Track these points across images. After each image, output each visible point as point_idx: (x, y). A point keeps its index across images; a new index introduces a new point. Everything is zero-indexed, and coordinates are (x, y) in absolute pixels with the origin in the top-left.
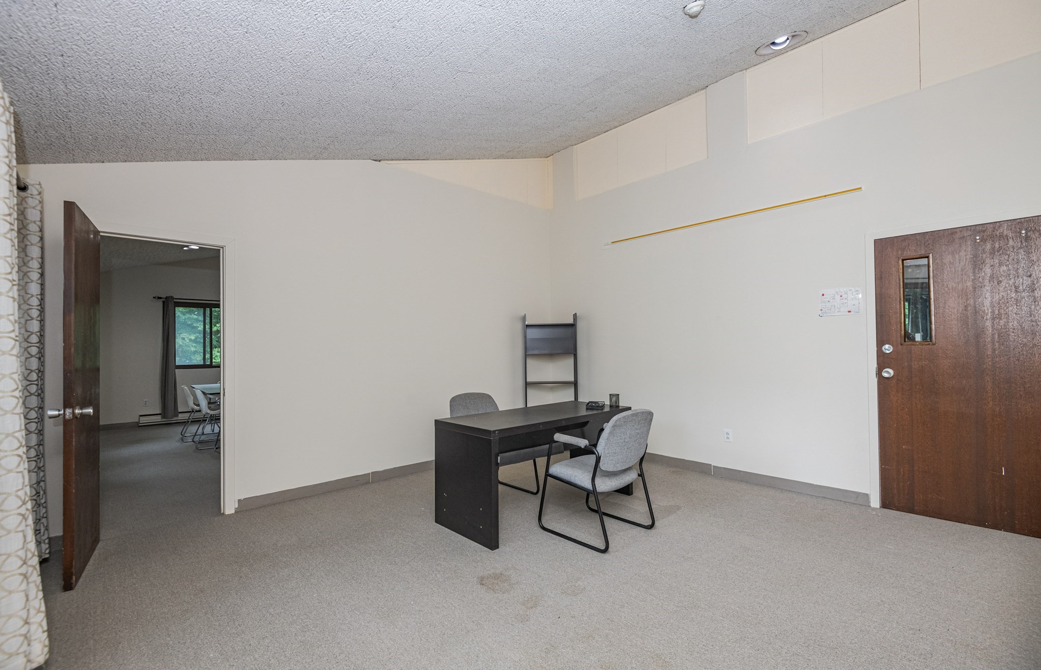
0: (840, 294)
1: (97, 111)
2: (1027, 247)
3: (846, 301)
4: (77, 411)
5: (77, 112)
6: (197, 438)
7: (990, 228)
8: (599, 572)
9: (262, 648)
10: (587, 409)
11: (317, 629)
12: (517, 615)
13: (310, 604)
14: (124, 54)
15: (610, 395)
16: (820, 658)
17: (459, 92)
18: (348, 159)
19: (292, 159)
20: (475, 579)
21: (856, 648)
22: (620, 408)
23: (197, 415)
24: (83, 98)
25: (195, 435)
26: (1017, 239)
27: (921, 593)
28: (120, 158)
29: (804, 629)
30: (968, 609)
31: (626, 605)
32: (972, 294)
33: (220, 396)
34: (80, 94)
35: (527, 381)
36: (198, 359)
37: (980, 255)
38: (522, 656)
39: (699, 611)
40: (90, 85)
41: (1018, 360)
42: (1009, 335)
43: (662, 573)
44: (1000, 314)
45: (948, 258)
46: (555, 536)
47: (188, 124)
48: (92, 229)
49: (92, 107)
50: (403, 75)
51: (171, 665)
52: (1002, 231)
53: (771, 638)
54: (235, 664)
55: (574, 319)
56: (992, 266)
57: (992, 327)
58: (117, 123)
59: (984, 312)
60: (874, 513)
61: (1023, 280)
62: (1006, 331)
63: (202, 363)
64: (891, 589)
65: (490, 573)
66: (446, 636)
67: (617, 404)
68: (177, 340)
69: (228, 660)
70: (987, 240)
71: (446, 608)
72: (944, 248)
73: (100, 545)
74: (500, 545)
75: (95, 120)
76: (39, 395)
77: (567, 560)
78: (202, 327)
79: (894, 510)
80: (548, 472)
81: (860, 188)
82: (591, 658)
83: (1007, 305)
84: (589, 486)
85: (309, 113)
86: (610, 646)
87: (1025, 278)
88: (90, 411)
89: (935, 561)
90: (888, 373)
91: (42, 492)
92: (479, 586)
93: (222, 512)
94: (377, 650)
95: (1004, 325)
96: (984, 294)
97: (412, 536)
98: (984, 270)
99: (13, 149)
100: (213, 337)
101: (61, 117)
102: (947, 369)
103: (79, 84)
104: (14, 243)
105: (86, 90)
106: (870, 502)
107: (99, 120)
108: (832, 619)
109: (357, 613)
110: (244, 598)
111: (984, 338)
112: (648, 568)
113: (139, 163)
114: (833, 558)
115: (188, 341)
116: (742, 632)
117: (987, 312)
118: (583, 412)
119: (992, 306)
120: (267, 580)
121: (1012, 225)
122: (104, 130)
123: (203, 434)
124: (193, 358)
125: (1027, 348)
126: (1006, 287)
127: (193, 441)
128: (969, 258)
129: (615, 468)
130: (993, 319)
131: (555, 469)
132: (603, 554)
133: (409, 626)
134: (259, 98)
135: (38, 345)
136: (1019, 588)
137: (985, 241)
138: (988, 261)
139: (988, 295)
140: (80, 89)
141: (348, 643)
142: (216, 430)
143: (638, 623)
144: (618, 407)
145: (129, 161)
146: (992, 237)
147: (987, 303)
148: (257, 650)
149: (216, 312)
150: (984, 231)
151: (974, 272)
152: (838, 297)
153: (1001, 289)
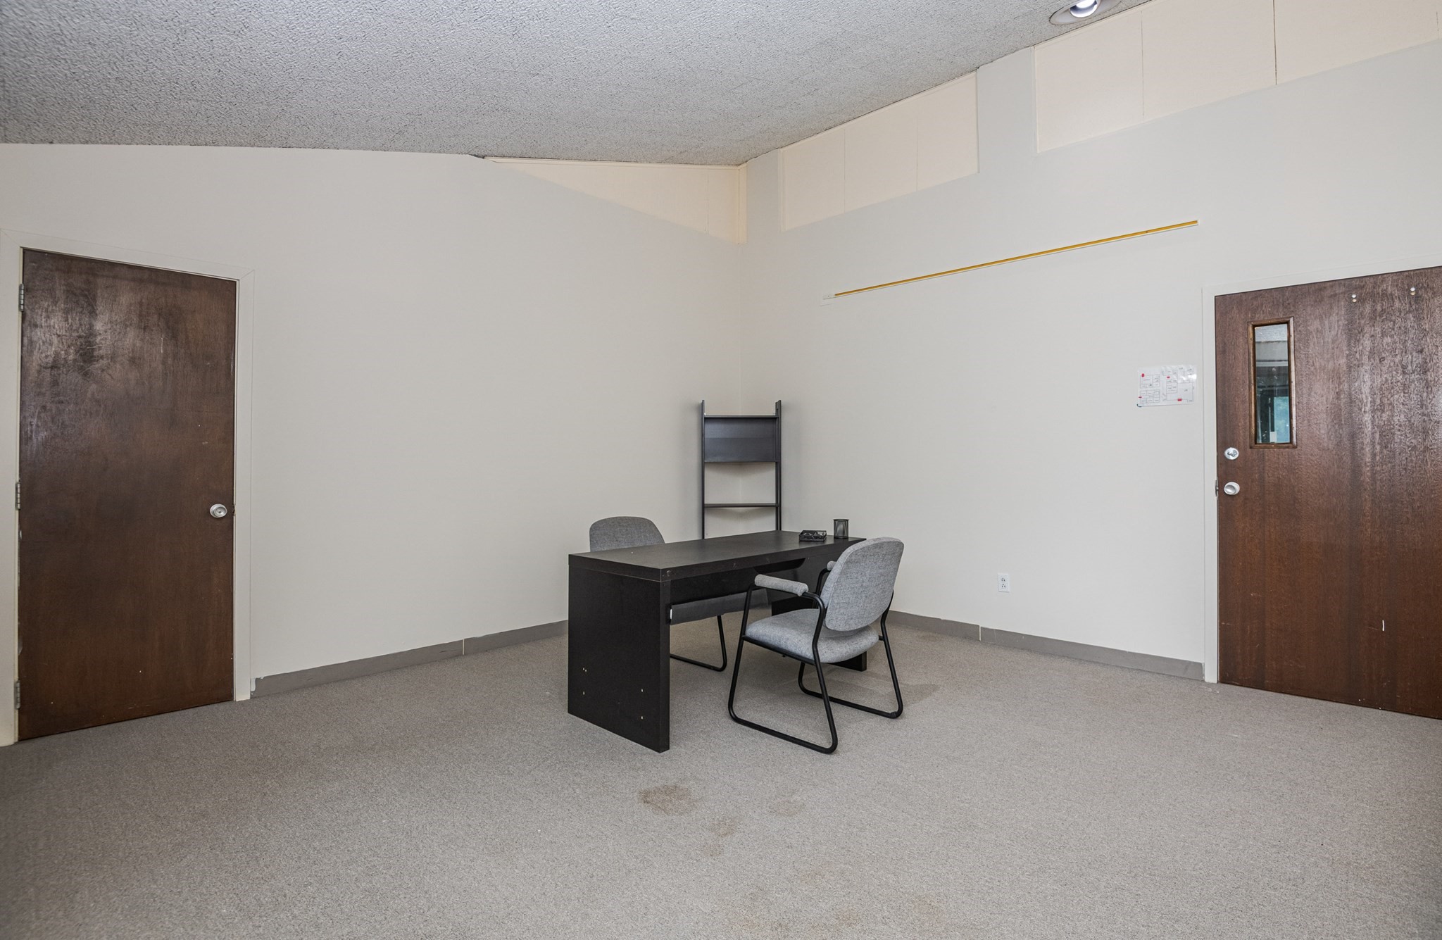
0: (1167, 374)
1: (46, 55)
2: (1417, 310)
3: (1175, 385)
5: (14, 56)
7: (1370, 283)
8: (825, 781)
9: (304, 899)
10: (800, 541)
11: (391, 871)
12: (704, 846)
13: (376, 834)
15: (835, 520)
16: (1153, 892)
17: (614, 50)
18: (435, 152)
19: (348, 148)
20: (636, 794)
21: (1201, 875)
22: (850, 540)
24: (26, 32)
26: (1404, 300)
27: (1282, 796)
28: (78, 137)
29: (1127, 853)
30: (1346, 815)
31: (868, 827)
32: (1346, 376)
34: (21, 25)
35: (706, 503)
37: (1358, 321)
38: (715, 906)
39: (977, 833)
40: (37, 10)
41: (1405, 469)
42: (1394, 434)
43: (918, 780)
44: (1382, 404)
45: (1315, 325)
46: (754, 730)
47: (189, 82)
49: (39, 48)
50: (531, 16)
51: (160, 925)
52: (1385, 288)
53: (1083, 867)
54: (263, 925)
55: (777, 410)
56: (1372, 336)
57: (1373, 422)
58: (77, 77)
59: (1361, 401)
60: (1210, 690)
61: (1412, 356)
62: (1391, 429)
64: (1243, 792)
65: (657, 785)
66: (595, 879)
67: (846, 535)
69: (250, 918)
70: (1366, 299)
71: (592, 838)
72: (1309, 309)
74: (670, 745)
75: (43, 70)
77: (774, 765)
79: (1236, 685)
80: (744, 634)
81: (1196, 222)
82: (821, 905)
83: (1392, 391)
84: (807, 652)
85: (380, 72)
86: (848, 887)
87: (1414, 354)
89: (1298, 753)
90: (1232, 488)
92: (642, 804)
93: (234, 697)
94: (487, 901)
95: (1388, 420)
96: (1361, 376)
97: (533, 733)
98: (1362, 341)
102: (1312, 482)
105: (31, 18)
106: (1204, 675)
107: (49, 70)
108: (1166, 837)
109: (452, 846)
110: (271, 826)
111: (1362, 438)
112: (896, 774)
113: (107, 145)
114: (1159, 754)
116: (1040, 860)
117: (1365, 401)
118: (795, 545)
119: (1373, 394)
120: (307, 799)
121: (1399, 279)
122: (57, 89)
125: (1417, 453)
126: (1390, 367)
128: (1341, 325)
129: (847, 627)
130: (1373, 411)
131: (755, 630)
132: (829, 756)
133: (536, 865)
136: (1407, 784)
137: (1364, 301)
138: (1367, 329)
139: (1367, 377)
140: (21, 16)
141: (441, 891)
143: (887, 853)
144: (847, 538)
146: (1373, 296)
147: (1366, 389)
148: (297, 903)
150: (1362, 287)
151: (1349, 345)
152: (1164, 379)
153: (1384, 369)
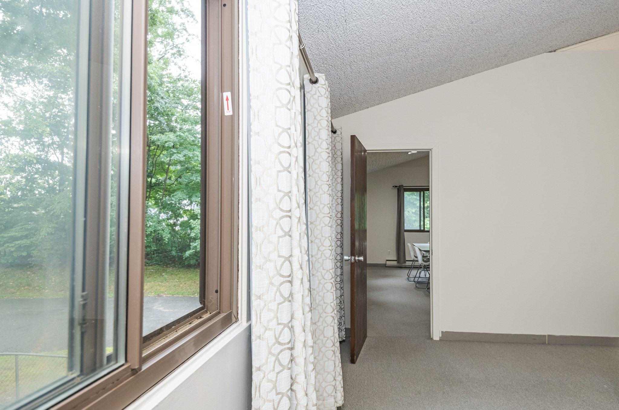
1: (364, 78)
4: (357, 258)
5: (356, 82)
6: (416, 279)
14: (377, 36)
23: (416, 264)
24: (358, 72)
25: (415, 277)
33: (429, 253)
34: (357, 70)
36: (416, 226)
40: (361, 63)
47: (411, 69)
48: (363, 149)
49: (362, 76)
58: (374, 82)
63: (419, 229)
68: (405, 213)
73: (367, 340)
75: (364, 83)
76: (341, 247)
78: (419, 204)
88: (362, 258)
91: (342, 302)
93: (431, 337)
99: (330, 111)
100: (425, 210)
101: (349, 87)
103: (356, 64)
104: (330, 164)
105: (359, 67)
107: (366, 82)
115: (411, 213)
122: (368, 88)
123: (420, 277)
124: (414, 224)
127: (414, 281)
134: (455, 33)
135: (340, 219)
140: (357, 67)
142: (428, 276)
145: (380, 104)
149: (427, 193)
